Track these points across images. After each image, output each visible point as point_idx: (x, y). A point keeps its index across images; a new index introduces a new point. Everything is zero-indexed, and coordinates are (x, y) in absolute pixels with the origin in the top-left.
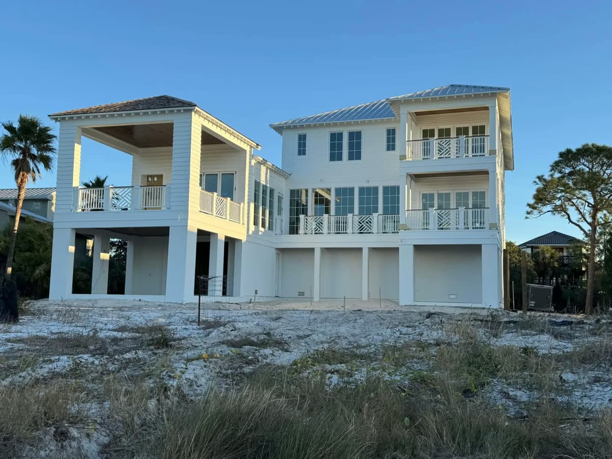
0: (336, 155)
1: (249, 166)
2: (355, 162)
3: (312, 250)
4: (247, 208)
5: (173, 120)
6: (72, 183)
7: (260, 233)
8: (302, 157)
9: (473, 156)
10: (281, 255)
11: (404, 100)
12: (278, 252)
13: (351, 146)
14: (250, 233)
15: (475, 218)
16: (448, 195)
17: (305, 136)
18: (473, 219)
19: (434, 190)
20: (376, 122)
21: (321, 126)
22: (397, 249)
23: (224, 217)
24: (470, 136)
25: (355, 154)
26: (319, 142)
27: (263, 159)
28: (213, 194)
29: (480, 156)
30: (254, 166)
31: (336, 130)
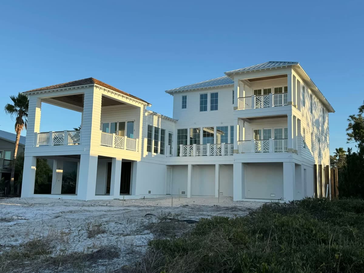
0: (203, 108)
1: (143, 117)
2: (214, 112)
3: (187, 166)
4: (141, 141)
5: (84, 92)
6: (34, 131)
7: (153, 156)
8: (184, 109)
9: (285, 105)
10: (171, 170)
11: (235, 73)
12: (168, 167)
13: (212, 102)
14: (144, 156)
15: (276, 146)
16: (270, 130)
17: (186, 97)
18: (285, 145)
19: (261, 128)
20: (226, 87)
21: (194, 90)
22: (232, 165)
23: (123, 148)
24: (283, 93)
25: (214, 107)
26: (194, 100)
27: (153, 112)
28: (113, 134)
29: (279, 106)
30: (147, 116)
31: (203, 92)
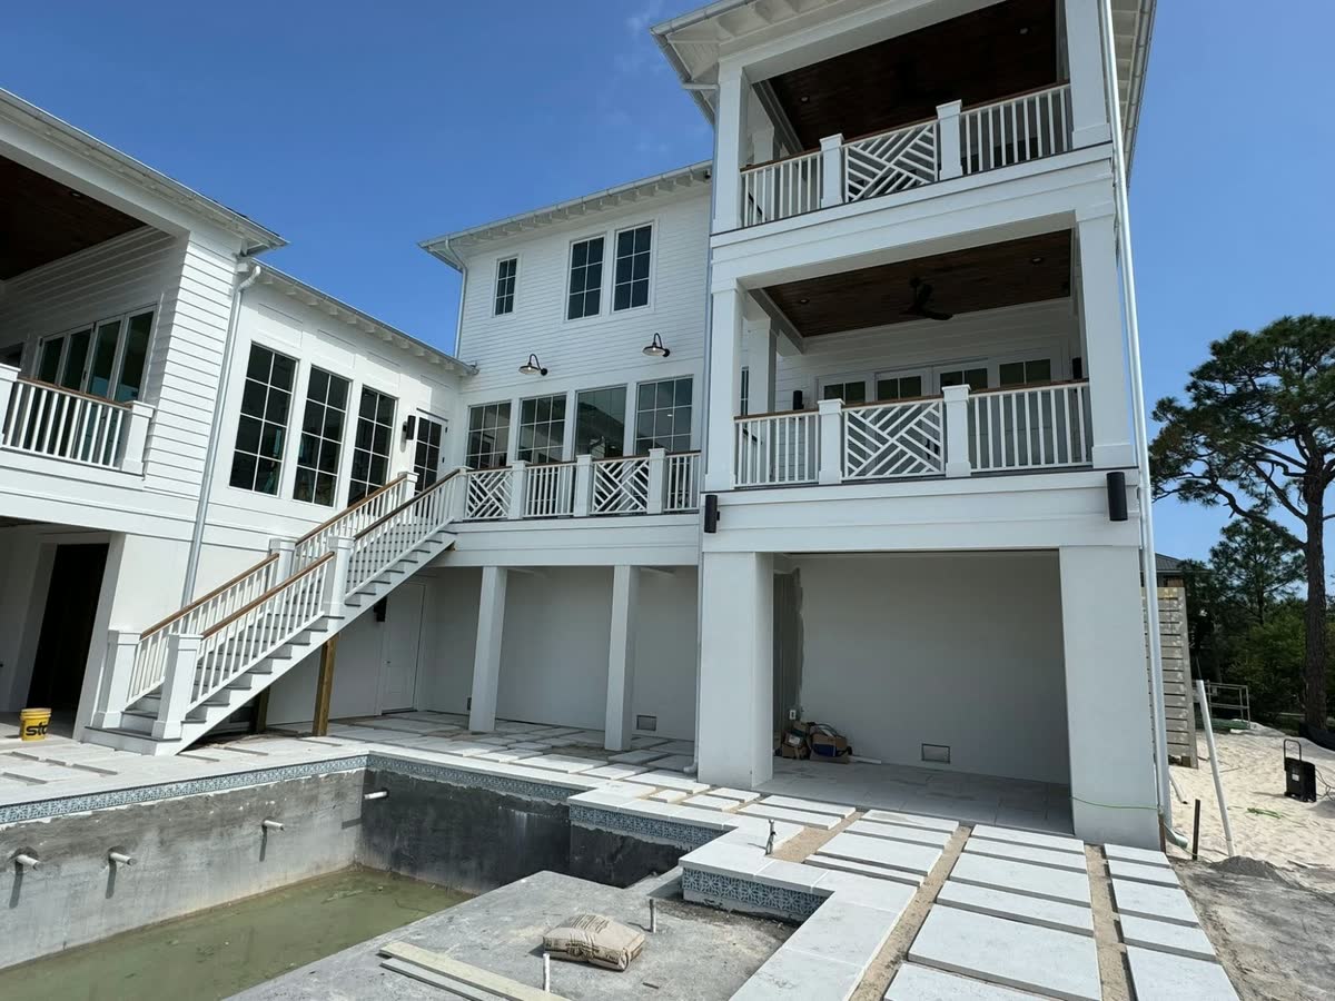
0: (583, 303)
2: (630, 313)
8: (505, 317)
13: (623, 270)
17: (514, 263)
25: (633, 293)
31: (586, 234)
